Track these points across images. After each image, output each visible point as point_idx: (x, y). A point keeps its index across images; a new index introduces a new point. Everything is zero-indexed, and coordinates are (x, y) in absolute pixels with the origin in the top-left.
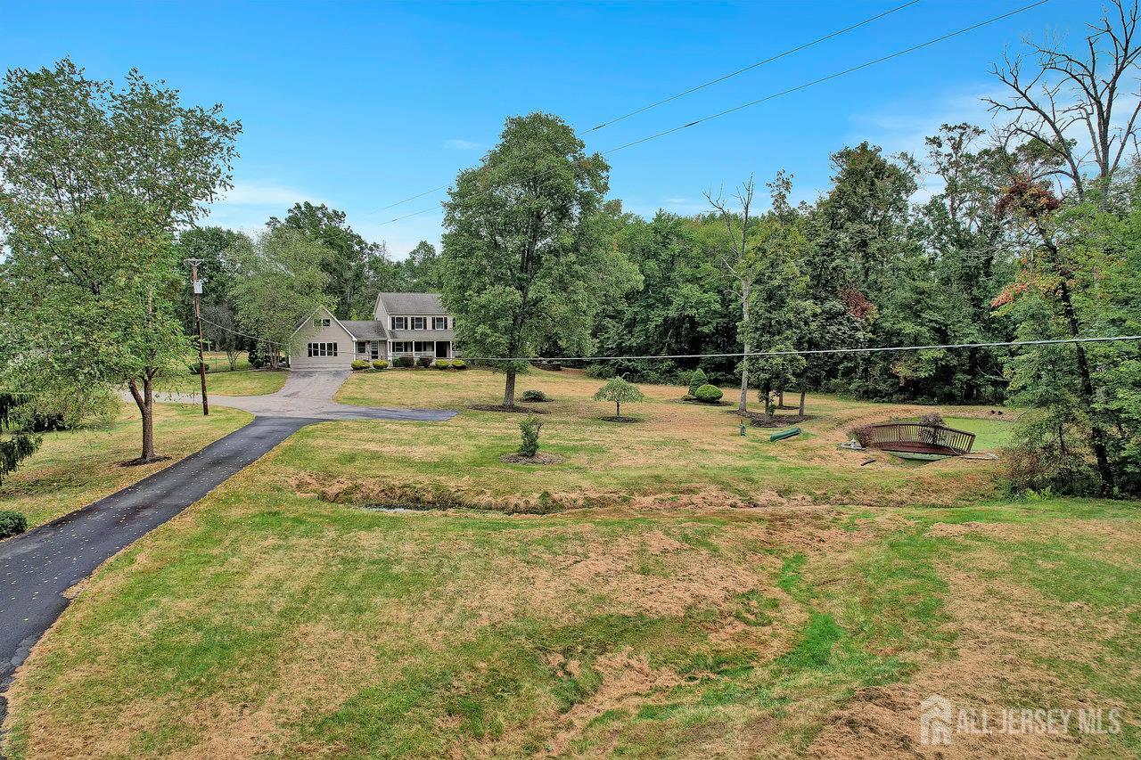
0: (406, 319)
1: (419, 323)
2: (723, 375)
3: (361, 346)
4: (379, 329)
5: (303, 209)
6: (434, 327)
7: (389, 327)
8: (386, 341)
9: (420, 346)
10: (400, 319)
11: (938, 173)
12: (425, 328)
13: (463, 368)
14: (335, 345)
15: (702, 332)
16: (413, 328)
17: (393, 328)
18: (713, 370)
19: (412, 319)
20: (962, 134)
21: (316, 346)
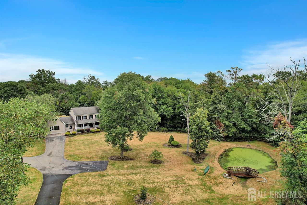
0: (81, 117)
1: (85, 117)
2: (173, 129)
3: (67, 126)
4: (72, 120)
5: (41, 71)
6: (89, 118)
7: (76, 120)
8: (74, 124)
9: (85, 125)
10: (79, 117)
11: (231, 79)
12: (87, 119)
13: (99, 132)
14: (59, 126)
15: (167, 118)
16: (83, 119)
17: (77, 120)
18: (170, 127)
19: (83, 116)
20: (236, 70)
21: (53, 127)
